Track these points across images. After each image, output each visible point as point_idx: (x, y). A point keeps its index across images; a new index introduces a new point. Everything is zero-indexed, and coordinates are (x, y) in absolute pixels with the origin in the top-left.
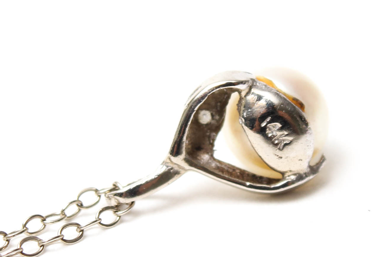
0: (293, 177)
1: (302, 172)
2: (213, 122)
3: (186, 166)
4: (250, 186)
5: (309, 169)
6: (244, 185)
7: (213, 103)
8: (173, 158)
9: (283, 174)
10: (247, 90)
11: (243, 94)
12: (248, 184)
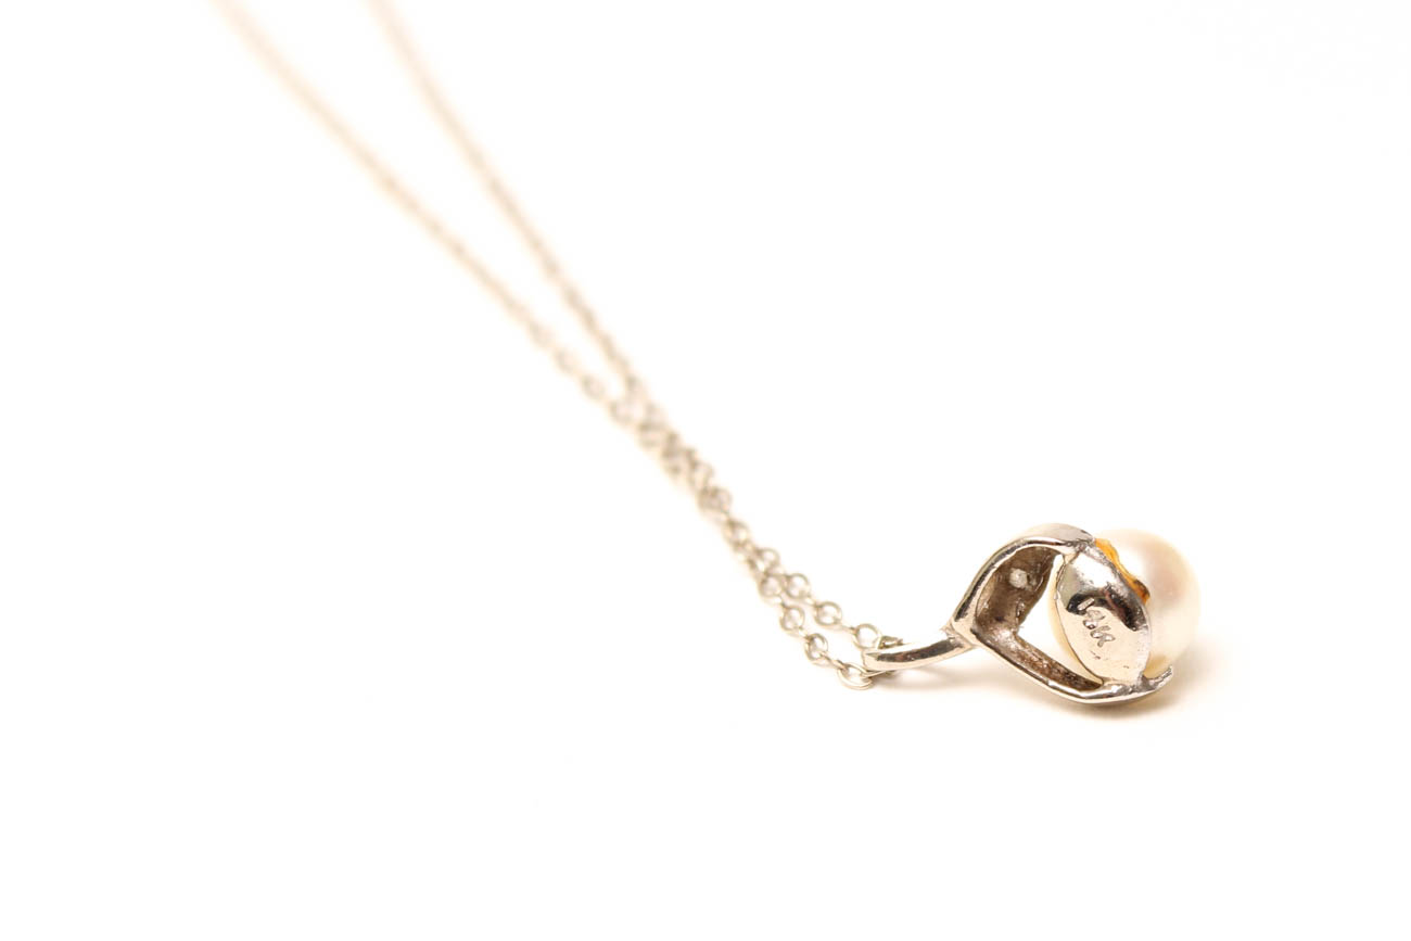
0: (1114, 689)
1: (1128, 685)
2: (1029, 588)
3: (972, 639)
4: (1054, 688)
5: (1140, 682)
6: (1047, 684)
7: (1032, 562)
8: (954, 623)
9: (1104, 680)
10: (1072, 557)
11: (1068, 559)
12: (1052, 683)
